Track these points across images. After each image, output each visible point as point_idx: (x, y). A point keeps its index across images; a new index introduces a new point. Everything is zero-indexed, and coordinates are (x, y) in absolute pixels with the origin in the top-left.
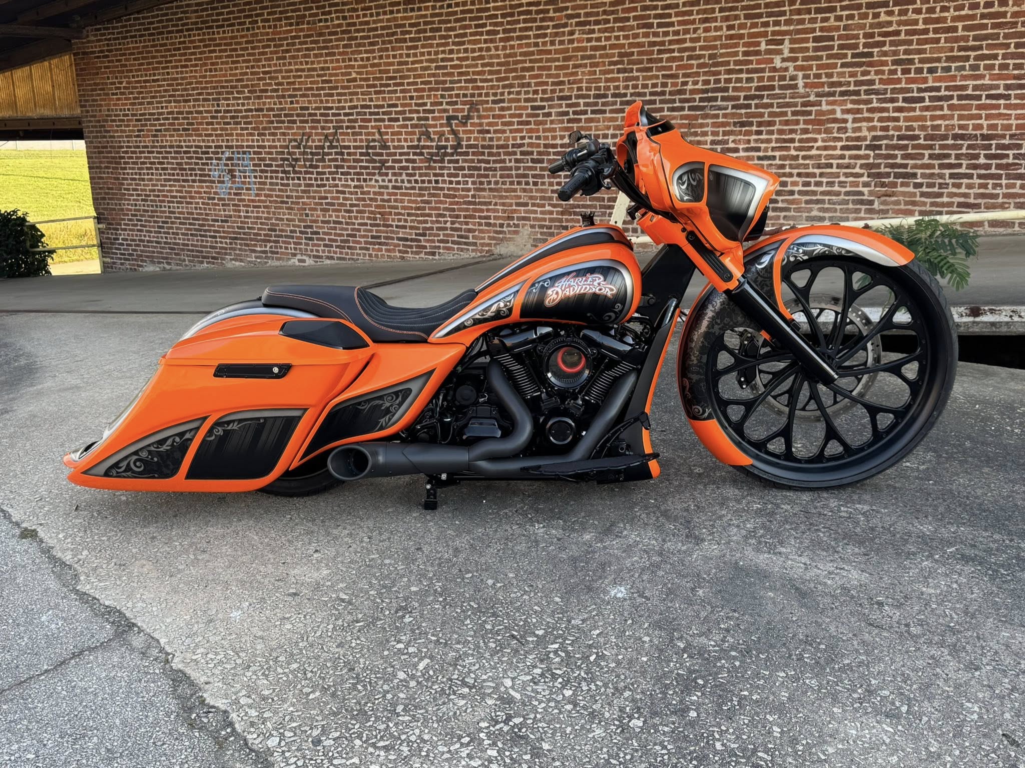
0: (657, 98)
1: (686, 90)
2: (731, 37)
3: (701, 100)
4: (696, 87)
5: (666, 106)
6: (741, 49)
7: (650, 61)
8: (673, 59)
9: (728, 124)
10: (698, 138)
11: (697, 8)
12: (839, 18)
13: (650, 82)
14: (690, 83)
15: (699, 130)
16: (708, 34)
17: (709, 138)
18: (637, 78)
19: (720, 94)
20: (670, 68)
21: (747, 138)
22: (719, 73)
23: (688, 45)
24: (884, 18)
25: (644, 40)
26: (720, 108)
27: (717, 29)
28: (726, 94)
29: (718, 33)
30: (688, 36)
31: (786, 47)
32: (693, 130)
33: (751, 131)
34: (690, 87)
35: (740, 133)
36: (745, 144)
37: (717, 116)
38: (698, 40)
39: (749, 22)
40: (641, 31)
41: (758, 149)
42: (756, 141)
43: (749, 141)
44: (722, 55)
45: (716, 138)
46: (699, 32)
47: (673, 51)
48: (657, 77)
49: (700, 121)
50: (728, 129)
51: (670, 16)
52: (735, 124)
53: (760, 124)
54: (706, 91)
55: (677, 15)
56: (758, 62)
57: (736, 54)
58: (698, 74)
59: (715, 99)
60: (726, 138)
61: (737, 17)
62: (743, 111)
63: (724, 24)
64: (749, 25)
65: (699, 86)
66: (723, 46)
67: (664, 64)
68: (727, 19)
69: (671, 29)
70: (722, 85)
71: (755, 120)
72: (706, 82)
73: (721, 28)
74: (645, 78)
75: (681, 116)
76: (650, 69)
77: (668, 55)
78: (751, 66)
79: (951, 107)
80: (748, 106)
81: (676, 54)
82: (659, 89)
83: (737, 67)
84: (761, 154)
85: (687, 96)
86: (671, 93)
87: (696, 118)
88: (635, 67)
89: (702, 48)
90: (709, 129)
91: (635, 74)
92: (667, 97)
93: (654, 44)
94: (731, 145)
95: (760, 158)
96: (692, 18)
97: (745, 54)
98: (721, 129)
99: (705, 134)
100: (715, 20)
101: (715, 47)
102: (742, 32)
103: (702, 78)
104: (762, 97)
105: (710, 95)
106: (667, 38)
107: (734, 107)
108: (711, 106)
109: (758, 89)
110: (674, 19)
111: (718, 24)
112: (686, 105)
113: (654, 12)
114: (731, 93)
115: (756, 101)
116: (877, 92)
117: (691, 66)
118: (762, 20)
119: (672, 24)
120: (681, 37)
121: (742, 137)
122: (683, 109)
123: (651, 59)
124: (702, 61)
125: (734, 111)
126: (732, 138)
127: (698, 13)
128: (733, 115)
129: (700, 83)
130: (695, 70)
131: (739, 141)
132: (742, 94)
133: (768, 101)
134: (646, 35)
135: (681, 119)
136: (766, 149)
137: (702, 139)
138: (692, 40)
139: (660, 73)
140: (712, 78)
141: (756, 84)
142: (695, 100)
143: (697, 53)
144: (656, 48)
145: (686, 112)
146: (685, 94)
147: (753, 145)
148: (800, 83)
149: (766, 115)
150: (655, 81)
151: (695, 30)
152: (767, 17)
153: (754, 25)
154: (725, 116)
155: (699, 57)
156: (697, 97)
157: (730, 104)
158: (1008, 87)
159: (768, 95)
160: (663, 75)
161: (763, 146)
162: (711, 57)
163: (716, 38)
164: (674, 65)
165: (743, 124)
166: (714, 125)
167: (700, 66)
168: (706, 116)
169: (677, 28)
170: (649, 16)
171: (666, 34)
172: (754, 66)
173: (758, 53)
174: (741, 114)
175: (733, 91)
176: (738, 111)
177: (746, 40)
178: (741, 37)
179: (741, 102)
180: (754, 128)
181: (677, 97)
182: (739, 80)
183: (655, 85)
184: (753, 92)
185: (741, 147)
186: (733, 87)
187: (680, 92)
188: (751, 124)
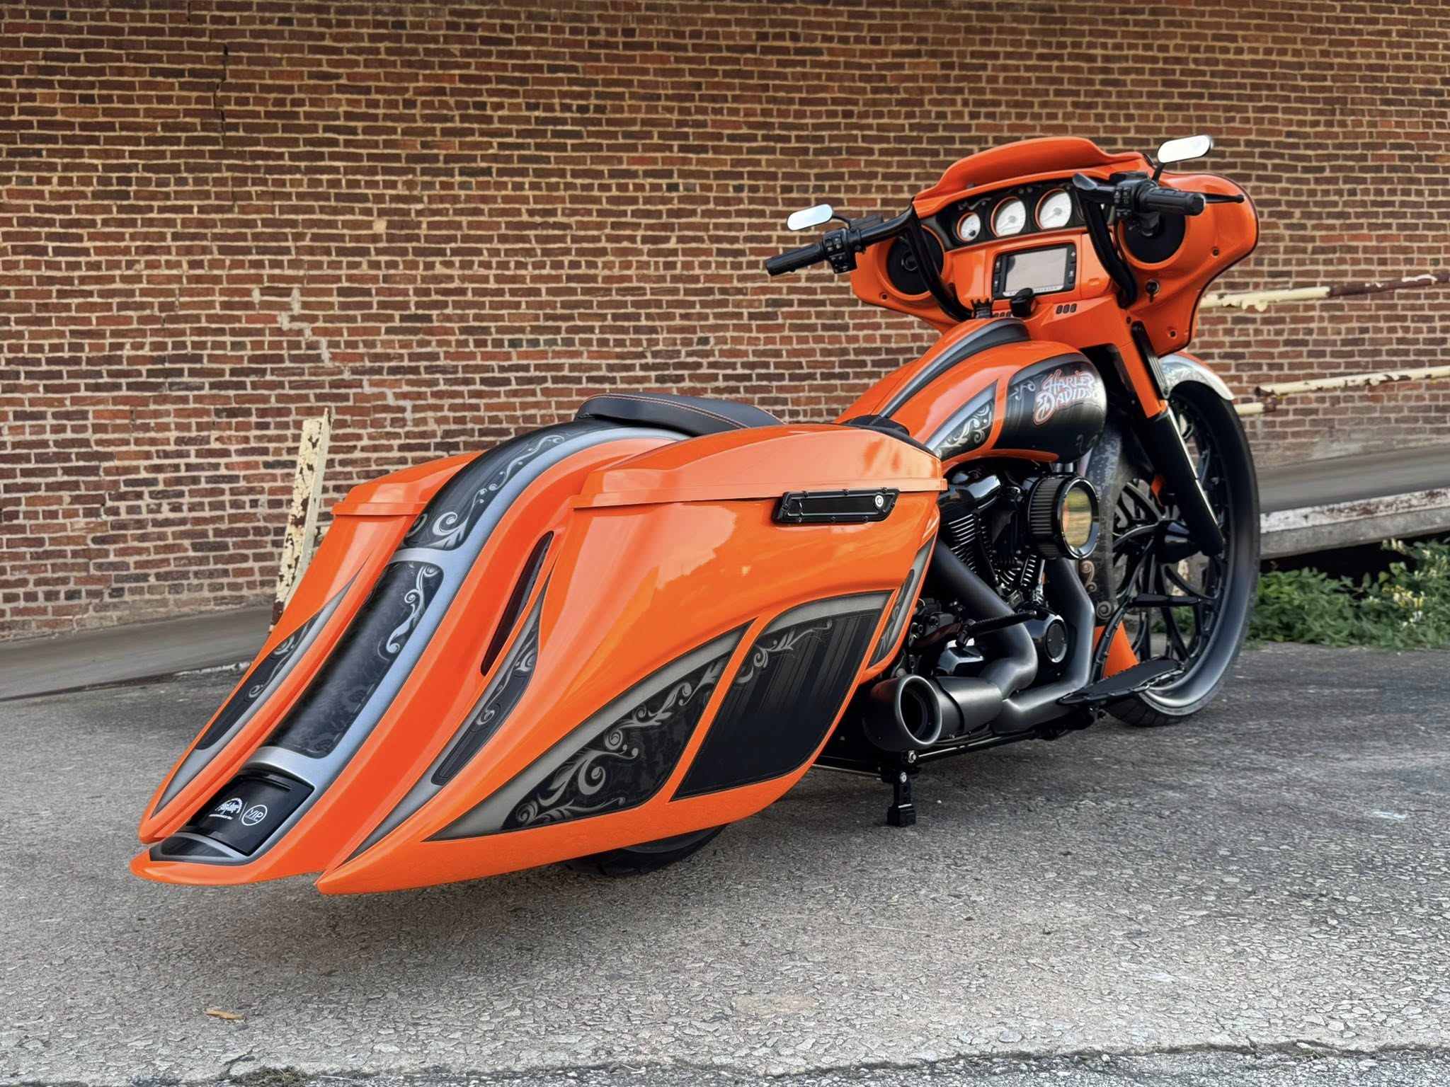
0: (64, 369)
1: (121, 357)
2: (199, 279)
3: (151, 373)
4: (140, 353)
5: (82, 382)
6: (218, 298)
7: (44, 307)
8: (93, 307)
9: (206, 412)
10: (152, 434)
11: (131, 230)
12: (375, 265)
13: (46, 342)
14: (128, 346)
15: (152, 422)
16: (156, 272)
17: (173, 434)
18: (20, 335)
19: (186, 366)
20: (88, 321)
21: (242, 434)
22: (182, 333)
23: (118, 285)
24: (439, 270)
25: (29, 273)
26: (188, 387)
27: (169, 265)
28: (198, 366)
29: (174, 272)
30: (117, 272)
31: (296, 300)
32: (139, 421)
33: (249, 423)
34: (127, 352)
35: (229, 426)
36: (238, 443)
37: (184, 400)
38: (137, 279)
39: (228, 260)
40: (22, 257)
41: (265, 451)
42: (259, 438)
43: (246, 440)
44: (184, 306)
45: (186, 434)
46: (137, 266)
47: (90, 294)
48: (61, 334)
49: (152, 407)
50: (205, 419)
51: (79, 238)
52: (218, 413)
53: (263, 413)
54: (161, 360)
55: (92, 237)
56: (250, 319)
57: (210, 305)
58: (142, 333)
59: (180, 373)
60: (205, 433)
61: (205, 250)
62: (232, 393)
63: (184, 260)
64: (228, 263)
65: (146, 352)
66: (183, 292)
67: (73, 314)
68: (188, 251)
69: (82, 259)
70: (189, 350)
71: (253, 407)
72: (161, 346)
73: (178, 265)
74: (33, 335)
75: (114, 398)
76: (47, 321)
77: (81, 300)
78: (237, 325)
79: (546, 392)
80: (241, 386)
81: (96, 299)
82: (66, 354)
83: (214, 326)
84: (270, 458)
85: (125, 367)
86: (90, 361)
87: (145, 401)
88: (13, 316)
89: (144, 293)
90: (170, 420)
91: (14, 327)
92: (84, 367)
93: (51, 281)
94: (215, 445)
95: (267, 465)
96: (122, 244)
97: (225, 305)
98: (193, 421)
99: (164, 427)
100: (167, 250)
101: (170, 293)
102: (216, 272)
103: (149, 340)
104: (263, 372)
105: (167, 365)
106: (76, 274)
107: (212, 386)
108: (171, 385)
109: (253, 359)
110: (87, 244)
111: (173, 258)
112: (123, 381)
113: (47, 229)
114: (206, 364)
115: (253, 378)
116: (443, 370)
117: (128, 320)
118: (250, 257)
119: (85, 252)
120: (104, 272)
121: (233, 433)
122: (117, 387)
123: (46, 305)
124: (148, 312)
125: (215, 392)
126: (215, 434)
127: (133, 237)
128: (214, 399)
129: (147, 347)
130: (135, 326)
131: (229, 438)
132: (227, 367)
133: (274, 378)
134: (34, 265)
135: (115, 404)
136: (277, 452)
137: (160, 435)
138: (124, 279)
139: (67, 329)
140: (169, 341)
141: (250, 353)
142: (139, 374)
143: (138, 299)
144: (54, 288)
145: (124, 392)
146: (120, 363)
147: (253, 444)
148: (325, 353)
149: (273, 399)
150: (56, 341)
151: (130, 265)
152: (258, 253)
153: (240, 264)
154: (198, 399)
155: (142, 306)
156: (144, 368)
157: (207, 381)
158: (611, 368)
159: (272, 369)
160: (72, 332)
161: (271, 446)
162: (162, 307)
163: (169, 279)
164: (94, 316)
165: (232, 413)
166: (179, 413)
167: (142, 320)
168: (164, 400)
169: (94, 258)
170: (37, 236)
171: (73, 266)
172: (244, 325)
173: (248, 306)
174: (228, 397)
175: (209, 361)
176: (223, 393)
177: (225, 285)
178: (217, 280)
179: (227, 378)
180: (254, 419)
181: (104, 368)
182: (222, 345)
183: (54, 348)
184: (246, 364)
185: (233, 448)
186: (209, 356)
187: (108, 360)
188: (248, 413)
